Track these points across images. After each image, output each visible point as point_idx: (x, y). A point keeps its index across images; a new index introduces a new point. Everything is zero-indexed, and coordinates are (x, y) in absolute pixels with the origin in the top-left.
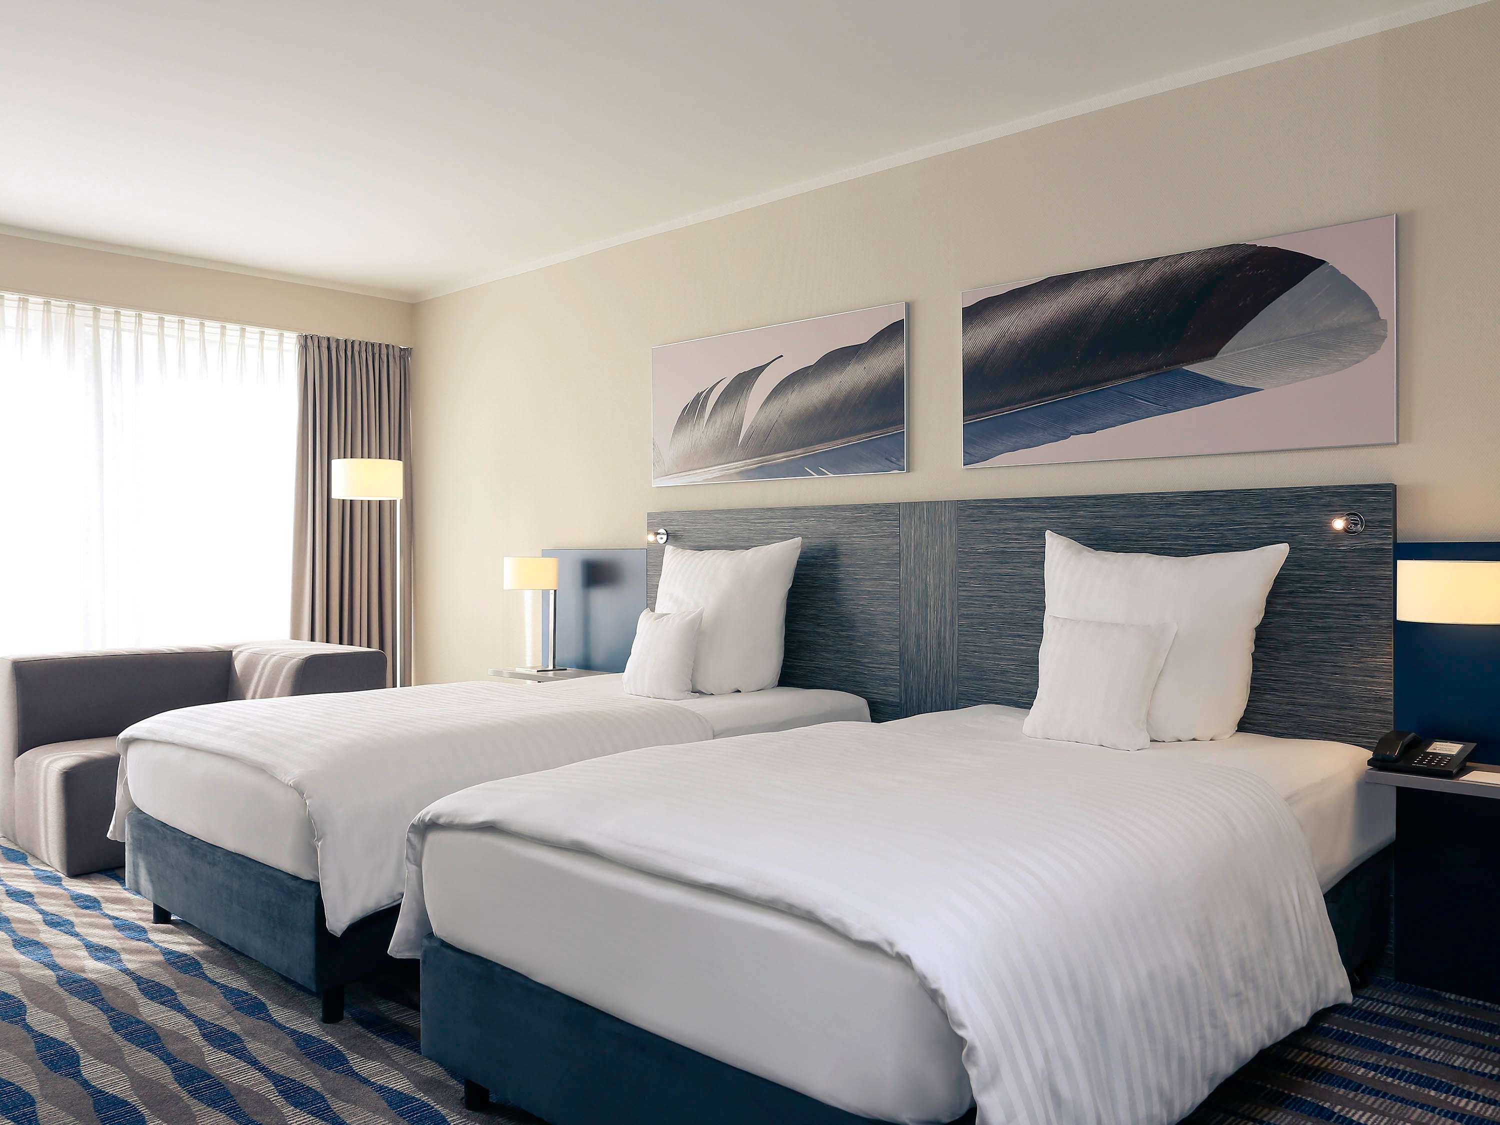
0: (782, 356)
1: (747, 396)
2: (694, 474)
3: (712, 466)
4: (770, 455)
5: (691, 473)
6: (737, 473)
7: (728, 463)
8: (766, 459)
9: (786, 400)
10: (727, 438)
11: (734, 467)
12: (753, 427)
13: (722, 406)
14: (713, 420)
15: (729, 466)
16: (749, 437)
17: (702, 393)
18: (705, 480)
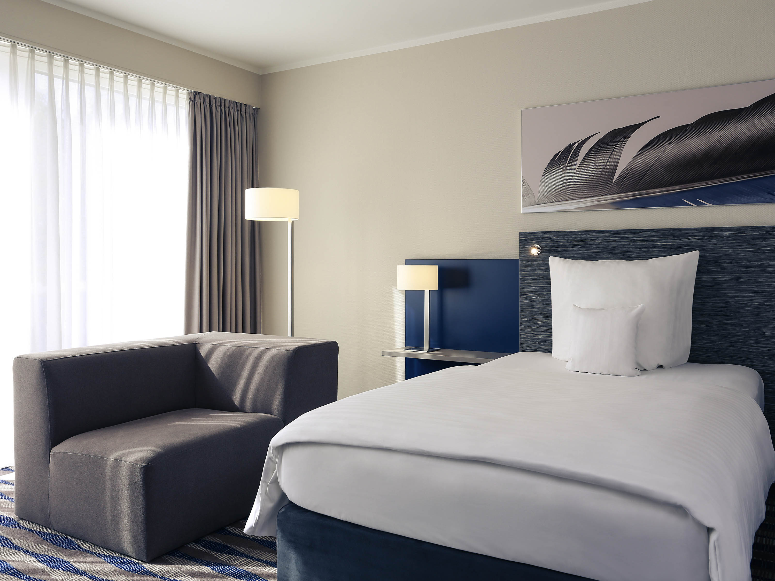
0: (659, 117)
1: (622, 146)
2: (565, 204)
3: (585, 198)
4: (647, 190)
5: (562, 203)
6: (612, 203)
7: (602, 196)
8: (642, 193)
9: (662, 150)
10: (600, 177)
11: (608, 199)
12: (628, 169)
13: (595, 153)
14: (586, 163)
15: (603, 198)
16: (623, 176)
17: (574, 144)
18: (576, 208)
